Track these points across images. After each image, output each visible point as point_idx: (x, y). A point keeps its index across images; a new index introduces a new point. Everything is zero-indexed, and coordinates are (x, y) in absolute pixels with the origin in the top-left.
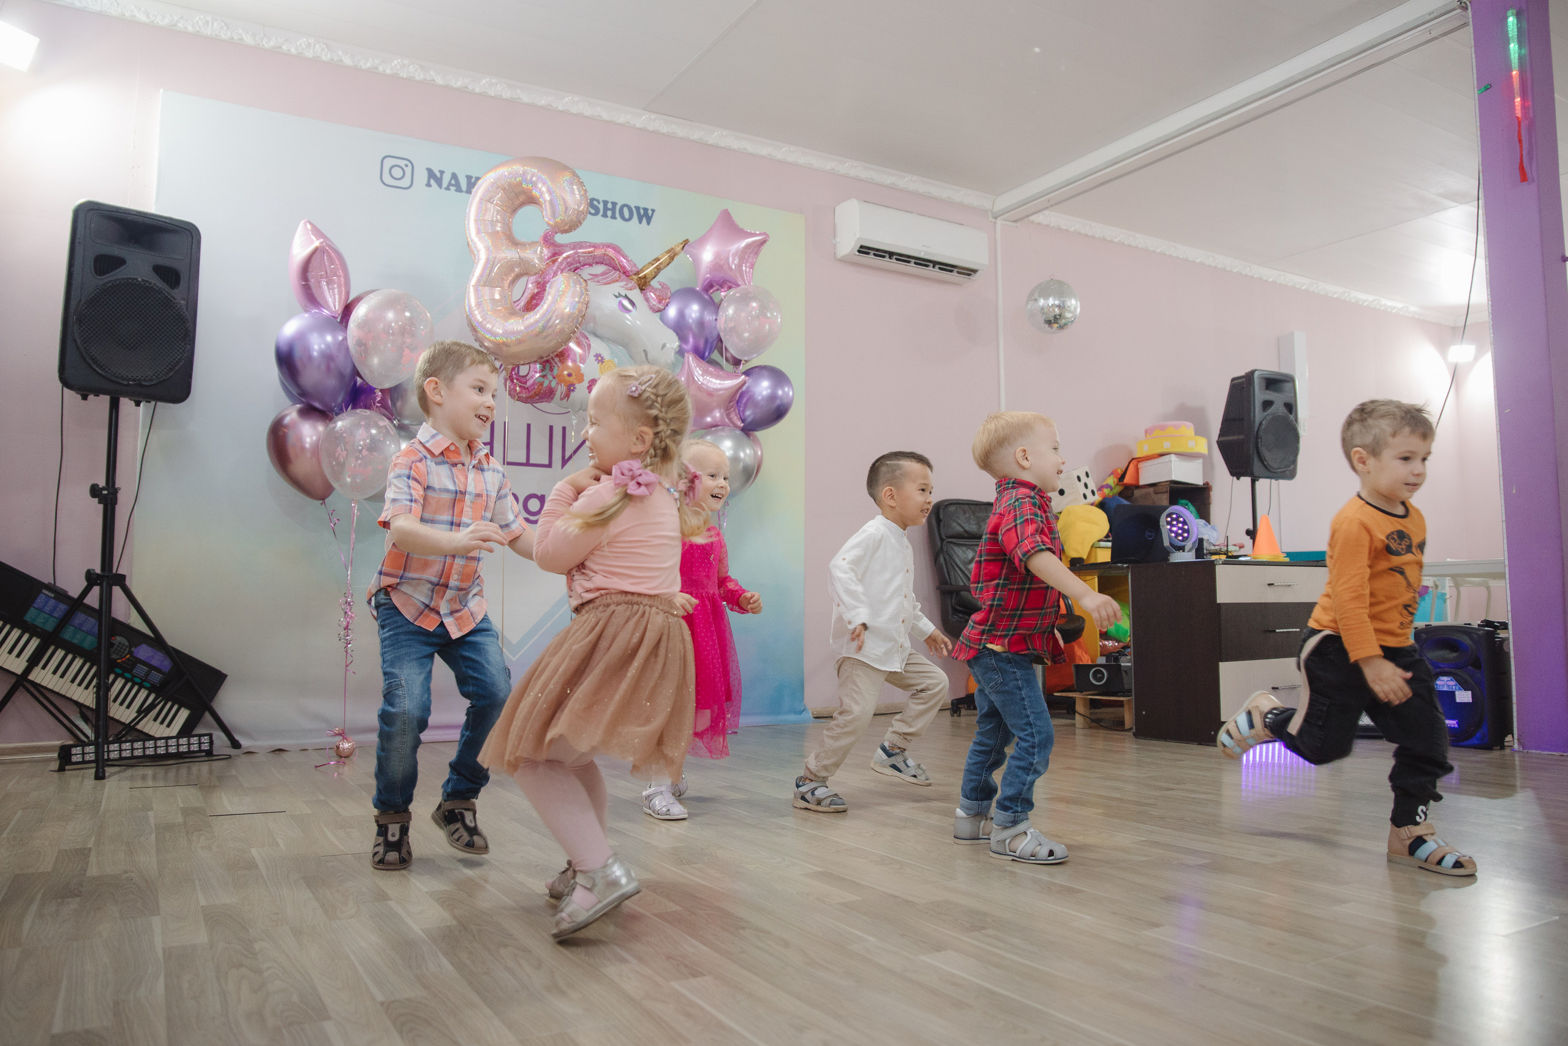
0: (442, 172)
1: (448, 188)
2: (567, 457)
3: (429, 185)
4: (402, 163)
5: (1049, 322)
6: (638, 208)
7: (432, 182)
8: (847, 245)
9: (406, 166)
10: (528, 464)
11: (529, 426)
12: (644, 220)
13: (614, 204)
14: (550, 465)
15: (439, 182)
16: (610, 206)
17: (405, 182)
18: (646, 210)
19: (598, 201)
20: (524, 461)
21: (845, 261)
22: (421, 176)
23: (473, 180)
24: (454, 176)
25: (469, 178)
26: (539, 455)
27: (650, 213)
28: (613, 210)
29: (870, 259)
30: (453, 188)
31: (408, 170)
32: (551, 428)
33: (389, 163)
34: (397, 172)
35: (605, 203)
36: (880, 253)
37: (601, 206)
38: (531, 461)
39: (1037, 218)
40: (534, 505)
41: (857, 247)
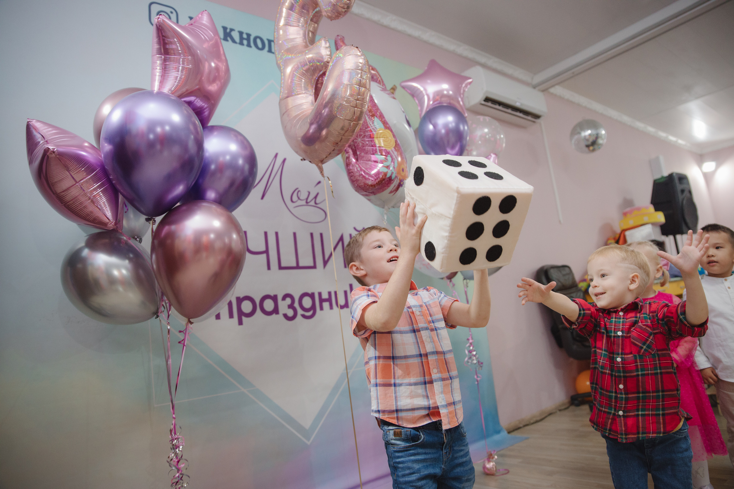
2: (327, 257)
4: (168, 10)
5: (588, 146)
8: (477, 97)
9: (172, 13)
10: (298, 267)
11: (295, 234)
14: (314, 267)
20: (294, 264)
23: (228, 31)
25: (225, 28)
26: (306, 260)
31: (173, 17)
32: (312, 235)
33: (155, 9)
36: (495, 102)
38: (301, 264)
39: (552, 90)
40: (307, 302)
41: (484, 98)
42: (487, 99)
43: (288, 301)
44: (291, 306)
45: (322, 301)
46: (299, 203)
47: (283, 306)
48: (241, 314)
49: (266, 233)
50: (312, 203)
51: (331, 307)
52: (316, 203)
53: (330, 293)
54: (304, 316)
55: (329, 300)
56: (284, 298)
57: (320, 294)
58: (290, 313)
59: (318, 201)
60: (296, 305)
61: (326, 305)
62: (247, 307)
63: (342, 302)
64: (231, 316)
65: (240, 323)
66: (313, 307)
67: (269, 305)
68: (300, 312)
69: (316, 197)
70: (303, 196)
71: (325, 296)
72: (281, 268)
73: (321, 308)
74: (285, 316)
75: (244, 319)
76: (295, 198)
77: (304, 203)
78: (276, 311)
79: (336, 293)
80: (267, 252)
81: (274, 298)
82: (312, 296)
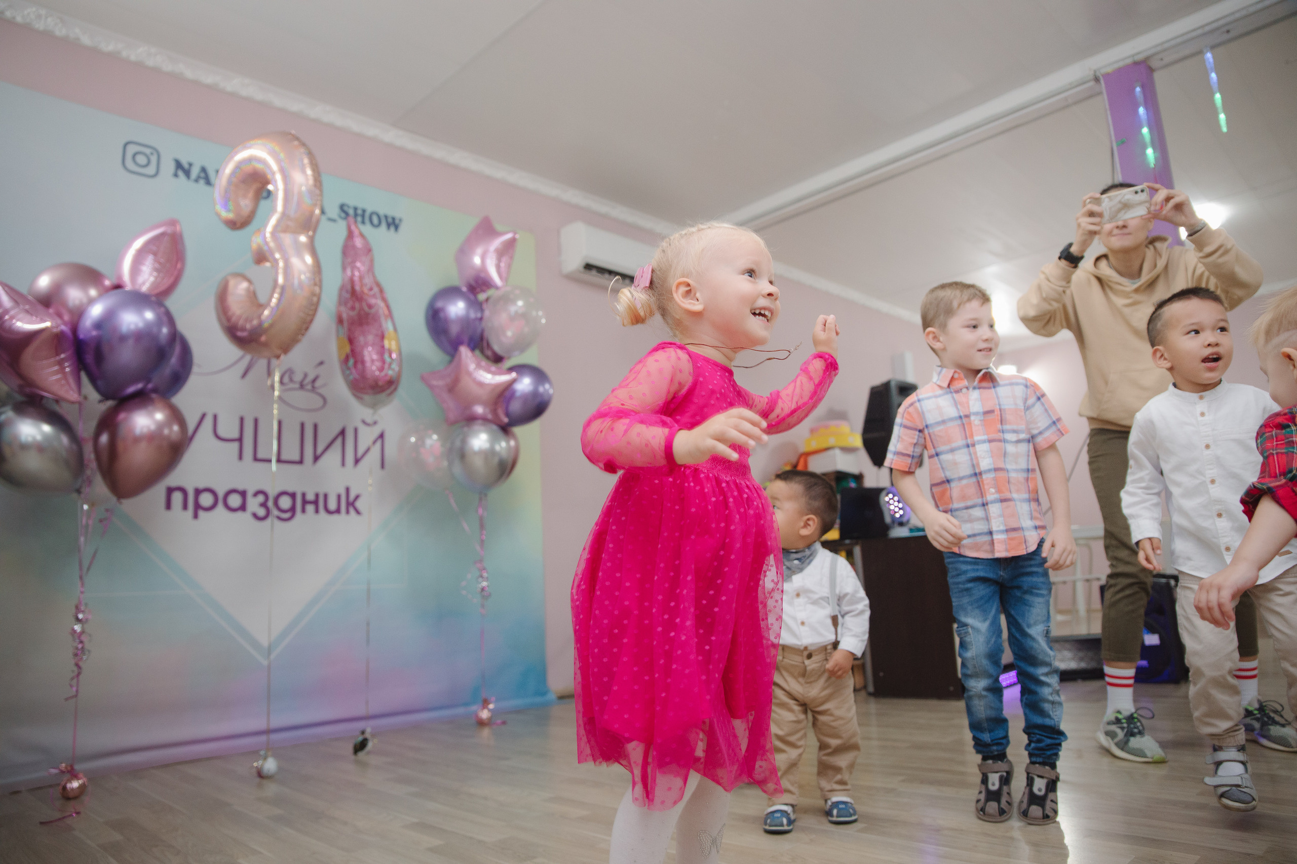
0: (190, 165)
1: (196, 181)
2: (319, 452)
3: (176, 175)
4: (148, 151)
6: (386, 217)
7: (180, 173)
8: (573, 262)
9: (152, 154)
10: (279, 460)
11: (280, 423)
12: (392, 228)
13: (364, 211)
14: (301, 462)
15: (187, 173)
16: (359, 212)
17: (151, 170)
18: (394, 219)
19: (348, 207)
21: (571, 277)
22: (168, 167)
24: (203, 170)
26: (291, 454)
27: (397, 221)
28: (363, 216)
29: (593, 276)
30: (202, 182)
31: (154, 159)
32: (302, 424)
33: (131, 149)
34: (141, 160)
35: (356, 209)
36: (602, 270)
37: (351, 212)
38: (283, 458)
40: (285, 502)
41: (583, 264)
42: (588, 267)
43: (261, 498)
44: (264, 505)
45: (305, 502)
46: (291, 385)
47: (254, 504)
48: (198, 507)
49: (242, 420)
50: (309, 387)
51: (317, 511)
52: (313, 387)
53: (317, 495)
54: (279, 518)
55: (316, 502)
56: (256, 494)
57: (304, 495)
58: (261, 512)
59: (317, 384)
60: (270, 504)
61: (310, 508)
62: (206, 500)
63: (332, 505)
64: (185, 507)
65: (196, 516)
66: (293, 509)
67: (235, 501)
68: (275, 512)
69: (314, 381)
70: (298, 377)
71: (310, 497)
72: (256, 459)
73: (304, 511)
74: (255, 516)
75: (201, 513)
76: (286, 380)
77: (297, 386)
78: (243, 508)
79: (326, 496)
80: (240, 440)
81: (243, 494)
82: (293, 496)
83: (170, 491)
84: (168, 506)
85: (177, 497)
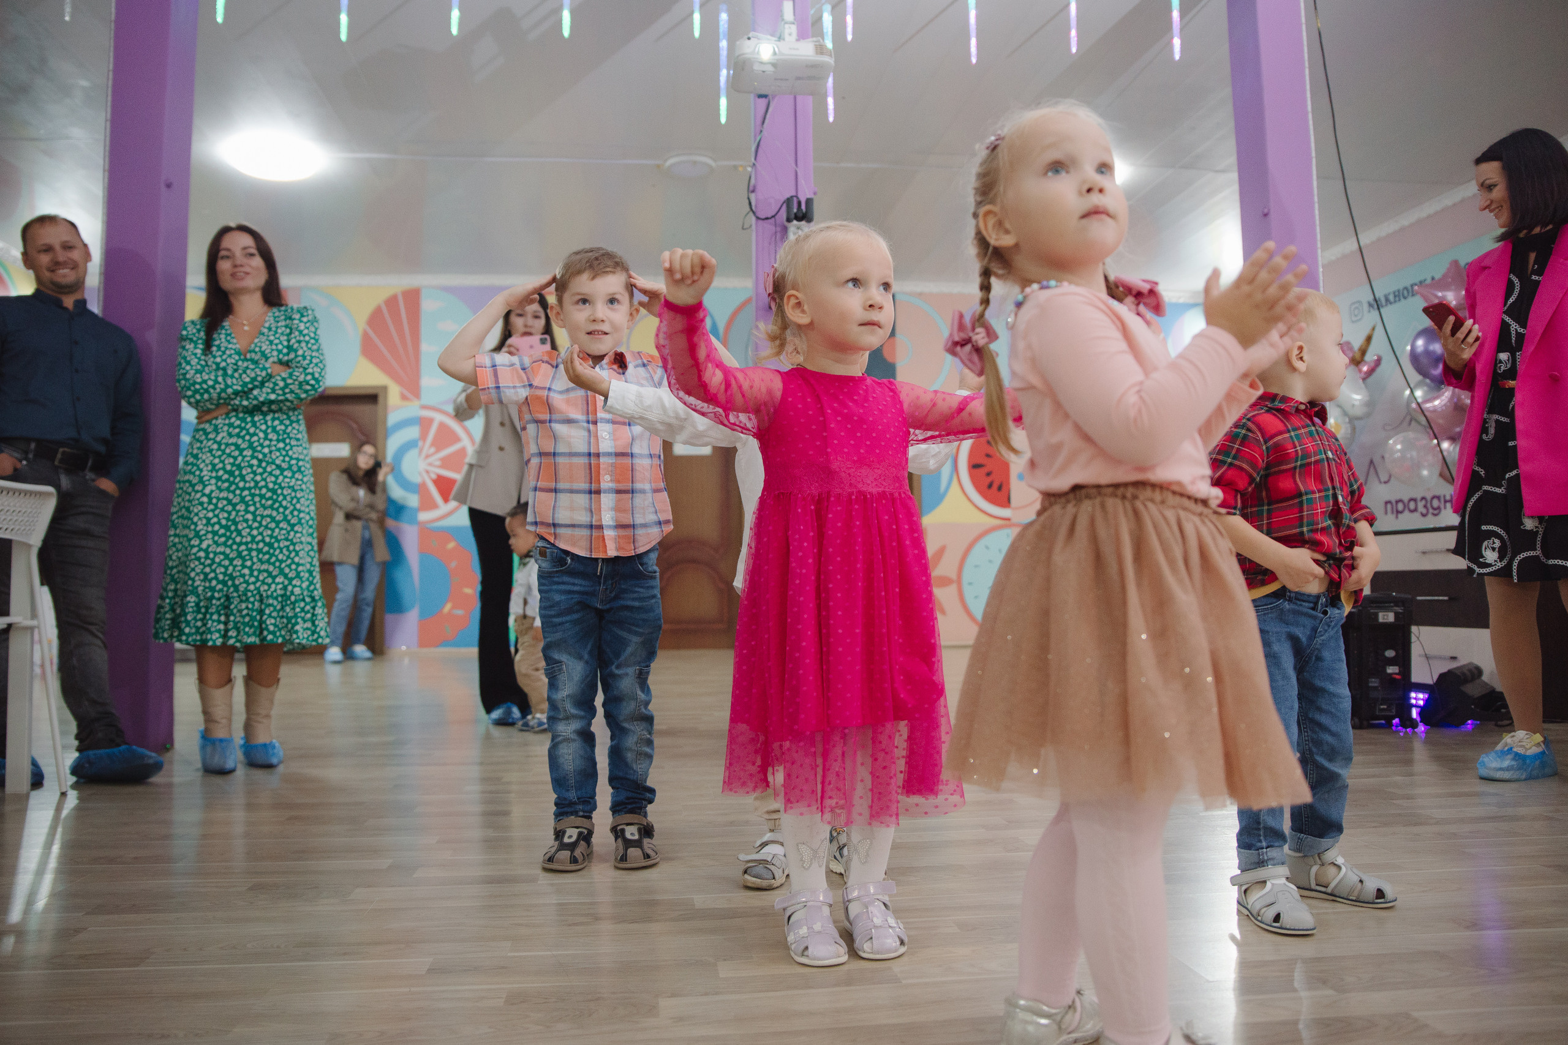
3: (1370, 311)
15: (1373, 307)
17: (1361, 315)
31: (1361, 307)
40: (1435, 503)
43: (1423, 502)
44: (1425, 506)
45: (1446, 502)
47: (1420, 506)
48: (1397, 511)
54: (1433, 514)
56: (1421, 500)
57: (1444, 496)
58: (1424, 511)
60: (1429, 505)
62: (1400, 507)
64: (1393, 513)
65: (1397, 517)
66: (1439, 508)
67: (1412, 505)
68: (1431, 511)
73: (1445, 508)
74: (1421, 514)
75: (1400, 516)
78: (1415, 510)
81: (1415, 500)
82: (1438, 498)
83: (1386, 503)
84: (1386, 513)
85: (1389, 506)
